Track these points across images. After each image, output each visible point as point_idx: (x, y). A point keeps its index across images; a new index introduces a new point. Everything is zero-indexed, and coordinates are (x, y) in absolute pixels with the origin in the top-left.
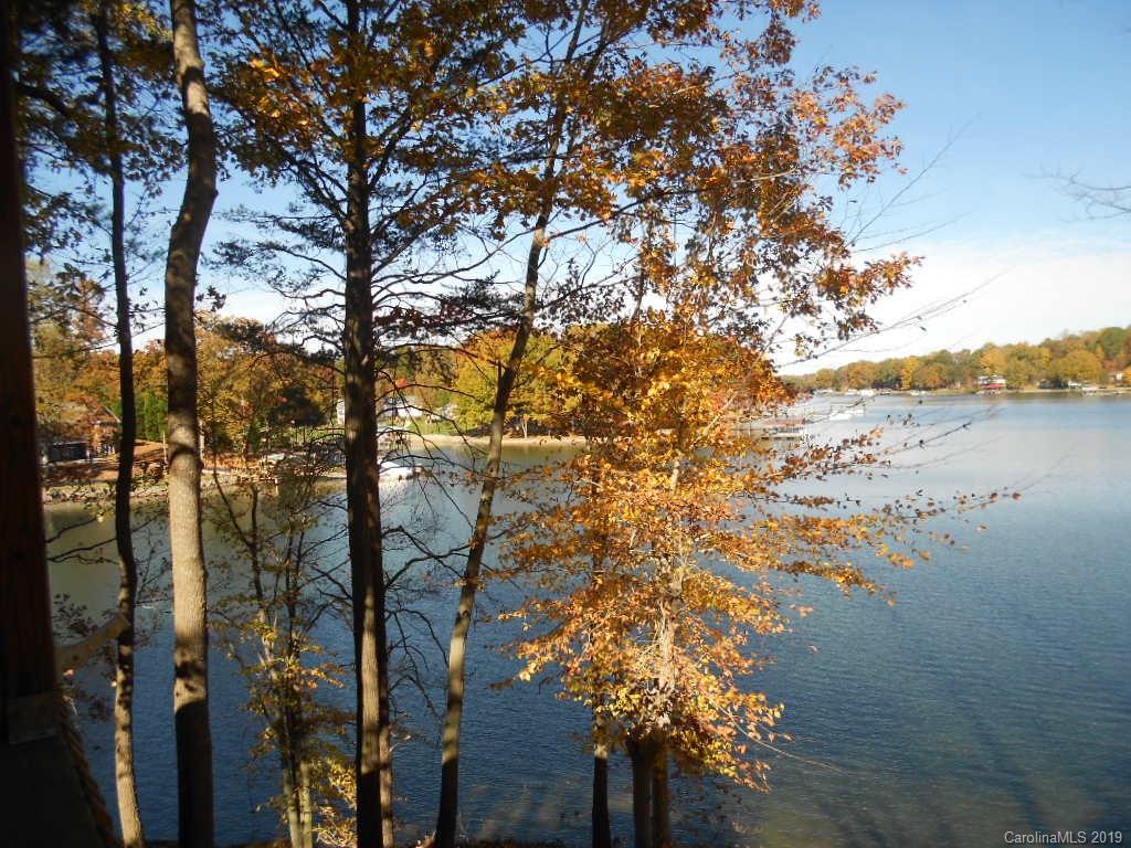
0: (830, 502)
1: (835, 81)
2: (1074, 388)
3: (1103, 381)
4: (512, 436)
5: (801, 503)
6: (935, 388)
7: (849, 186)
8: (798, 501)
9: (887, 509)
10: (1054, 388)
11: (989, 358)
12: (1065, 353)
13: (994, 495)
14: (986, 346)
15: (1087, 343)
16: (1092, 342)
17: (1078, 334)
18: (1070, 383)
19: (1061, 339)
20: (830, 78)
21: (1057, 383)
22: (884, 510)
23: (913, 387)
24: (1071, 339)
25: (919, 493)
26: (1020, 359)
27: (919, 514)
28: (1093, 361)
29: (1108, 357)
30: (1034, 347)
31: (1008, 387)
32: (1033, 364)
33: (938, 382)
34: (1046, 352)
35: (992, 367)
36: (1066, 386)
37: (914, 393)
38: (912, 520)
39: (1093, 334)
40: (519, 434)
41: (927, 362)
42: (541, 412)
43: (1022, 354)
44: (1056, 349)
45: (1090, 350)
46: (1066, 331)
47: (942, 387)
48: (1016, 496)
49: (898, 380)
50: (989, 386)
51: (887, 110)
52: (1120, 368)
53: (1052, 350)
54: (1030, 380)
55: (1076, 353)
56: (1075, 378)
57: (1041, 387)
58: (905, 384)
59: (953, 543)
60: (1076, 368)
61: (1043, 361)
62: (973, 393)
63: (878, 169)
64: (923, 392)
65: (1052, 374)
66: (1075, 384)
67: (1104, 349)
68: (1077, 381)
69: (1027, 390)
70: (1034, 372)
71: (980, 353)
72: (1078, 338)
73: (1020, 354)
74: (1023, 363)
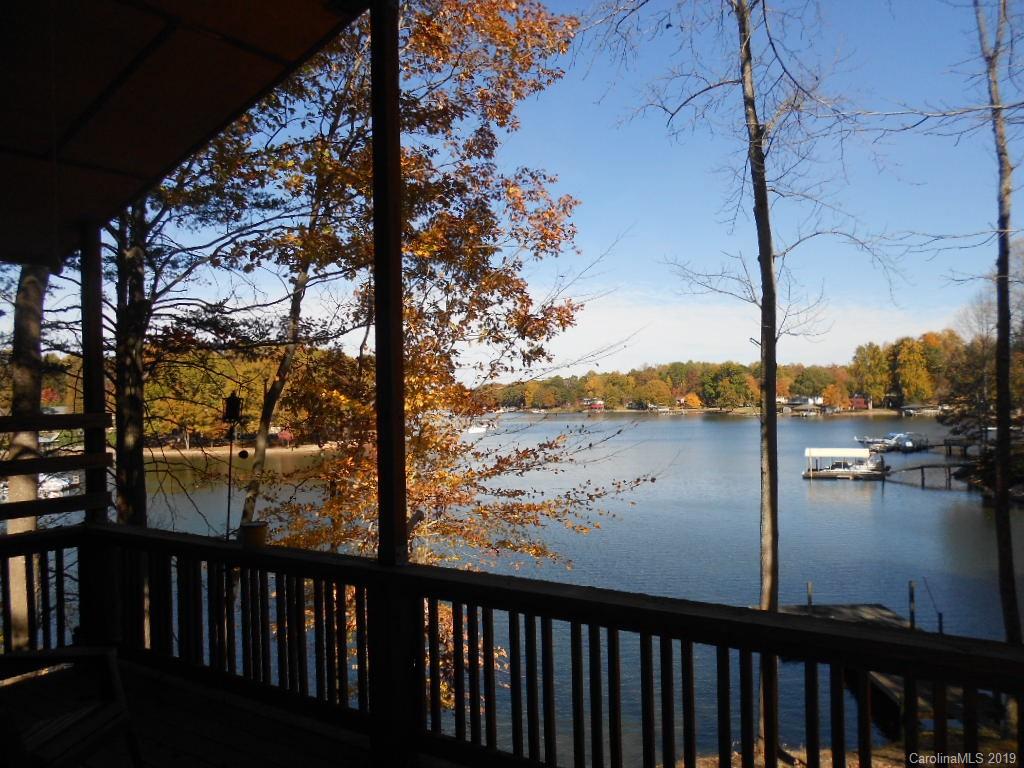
0: (523, 494)
1: (529, 178)
2: (652, 409)
3: (672, 405)
4: (173, 448)
5: (502, 495)
6: (551, 407)
7: (541, 258)
8: (500, 493)
9: (567, 496)
10: (638, 409)
11: (591, 383)
12: (645, 381)
13: (638, 480)
14: (589, 373)
15: (660, 374)
16: (664, 373)
17: (654, 367)
18: (650, 406)
19: (642, 370)
20: (526, 176)
21: (640, 405)
22: (566, 496)
23: (534, 406)
24: (650, 370)
25: (589, 482)
26: (614, 385)
27: (591, 497)
28: (664, 387)
29: (675, 385)
30: (623, 375)
31: (606, 408)
32: (623, 390)
33: (554, 402)
34: (632, 380)
35: (593, 390)
36: (647, 407)
37: (535, 411)
38: (585, 502)
39: (665, 366)
40: (180, 446)
41: (545, 385)
42: (204, 424)
43: (616, 381)
44: (641, 377)
45: (662, 379)
46: (646, 364)
47: (556, 406)
48: (653, 480)
49: (522, 400)
50: (592, 407)
51: (567, 205)
52: (682, 394)
53: (637, 378)
54: (621, 403)
55: (654, 381)
56: (652, 402)
57: (629, 408)
58: (528, 402)
59: (614, 516)
60: (654, 393)
61: (630, 388)
62: (580, 412)
63: (562, 249)
64: (542, 410)
65: (637, 398)
66: (652, 406)
67: (672, 379)
68: (654, 404)
69: (619, 410)
70: (624, 396)
71: (585, 379)
72: (654, 370)
73: (613, 380)
74: (616, 388)
